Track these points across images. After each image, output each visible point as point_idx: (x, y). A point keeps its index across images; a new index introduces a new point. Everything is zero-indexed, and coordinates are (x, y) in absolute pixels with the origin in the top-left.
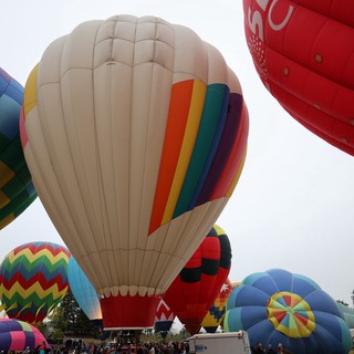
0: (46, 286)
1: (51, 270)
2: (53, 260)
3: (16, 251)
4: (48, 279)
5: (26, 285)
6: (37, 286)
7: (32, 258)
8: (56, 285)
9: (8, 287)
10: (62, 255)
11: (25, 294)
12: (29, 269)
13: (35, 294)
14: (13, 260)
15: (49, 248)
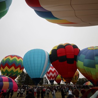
0: (16, 68)
1: (18, 63)
2: (18, 60)
3: (6, 57)
4: (17, 66)
5: (9, 67)
6: (13, 68)
7: (11, 59)
8: (19, 68)
9: (4, 68)
10: (20, 59)
11: (9, 70)
12: (10, 62)
13: (12, 71)
15: (17, 56)
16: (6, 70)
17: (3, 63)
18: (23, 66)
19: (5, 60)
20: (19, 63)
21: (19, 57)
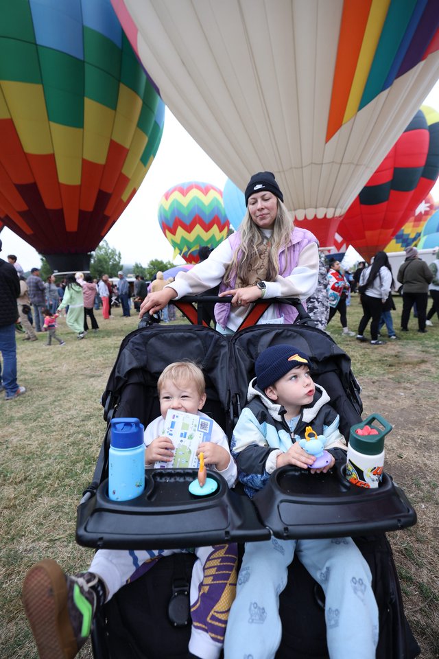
0: (207, 228)
1: (207, 211)
2: (206, 200)
3: (167, 196)
4: (207, 221)
5: (188, 229)
6: (198, 229)
7: (185, 201)
9: (173, 232)
10: (212, 194)
11: (191, 237)
12: (185, 212)
13: (198, 237)
14: (167, 205)
15: (198, 187)
16: (183, 239)
17: (166, 218)
18: (226, 217)
19: (167, 209)
20: (213, 211)
21: (206, 190)
